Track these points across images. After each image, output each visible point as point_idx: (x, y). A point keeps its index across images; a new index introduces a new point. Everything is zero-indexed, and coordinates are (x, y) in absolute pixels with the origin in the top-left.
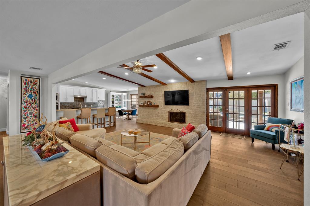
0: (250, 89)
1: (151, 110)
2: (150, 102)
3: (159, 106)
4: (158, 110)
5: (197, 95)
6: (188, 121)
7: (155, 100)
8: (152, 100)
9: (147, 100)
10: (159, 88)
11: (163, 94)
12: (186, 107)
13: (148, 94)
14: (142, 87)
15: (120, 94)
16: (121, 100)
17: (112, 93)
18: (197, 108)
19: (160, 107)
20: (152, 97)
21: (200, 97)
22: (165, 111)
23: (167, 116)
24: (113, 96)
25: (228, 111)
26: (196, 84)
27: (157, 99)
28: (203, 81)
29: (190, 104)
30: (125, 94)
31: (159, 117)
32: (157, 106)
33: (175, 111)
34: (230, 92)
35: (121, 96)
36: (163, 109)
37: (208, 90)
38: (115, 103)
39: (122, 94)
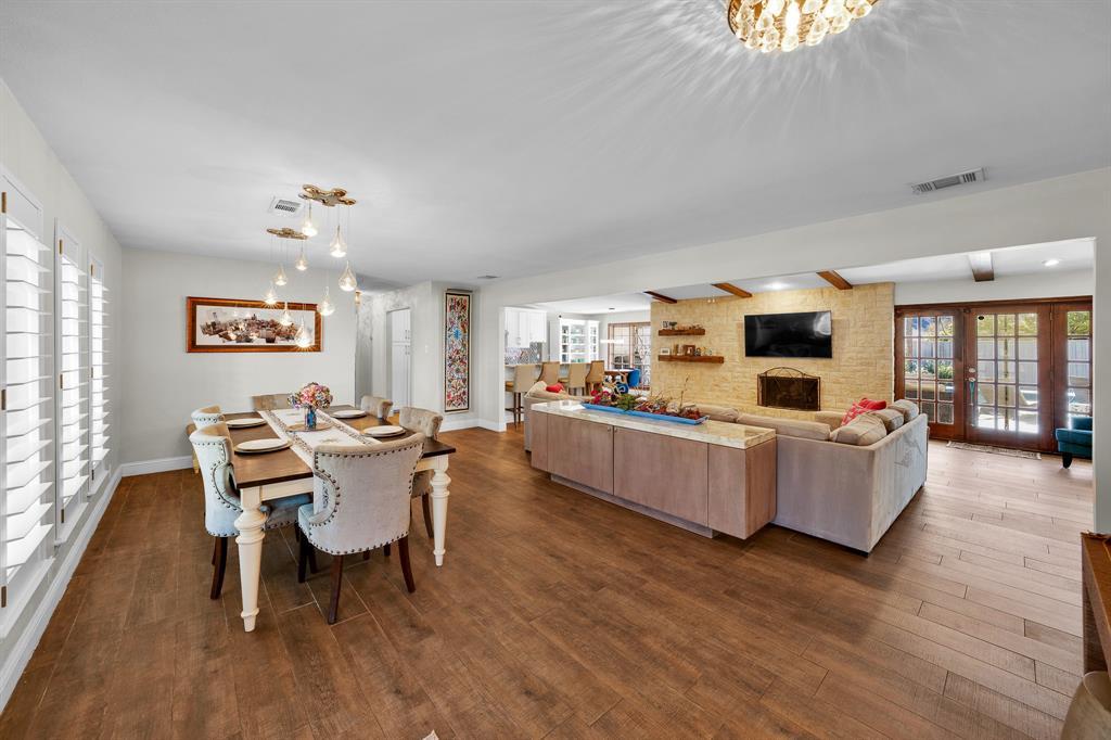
0: (1062, 307)
1: (697, 371)
2: (694, 347)
3: (726, 359)
4: (721, 371)
5: (862, 326)
6: (827, 404)
7: (710, 343)
8: (700, 343)
9: (682, 341)
10: (724, 305)
11: (739, 326)
12: (821, 362)
13: (685, 322)
14: (665, 304)
15: (581, 322)
16: (582, 340)
17: (563, 322)
18: (861, 364)
19: (727, 362)
20: (700, 332)
21: (870, 332)
22: (747, 375)
23: (753, 388)
24: (565, 329)
25: (975, 375)
26: (856, 293)
27: (717, 339)
28: (884, 284)
29: (834, 355)
30: (594, 324)
31: (726, 391)
32: (720, 360)
33: (783, 374)
34: (981, 318)
35: (582, 329)
36: (738, 369)
37: (900, 311)
38: (569, 348)
39: (586, 324)
